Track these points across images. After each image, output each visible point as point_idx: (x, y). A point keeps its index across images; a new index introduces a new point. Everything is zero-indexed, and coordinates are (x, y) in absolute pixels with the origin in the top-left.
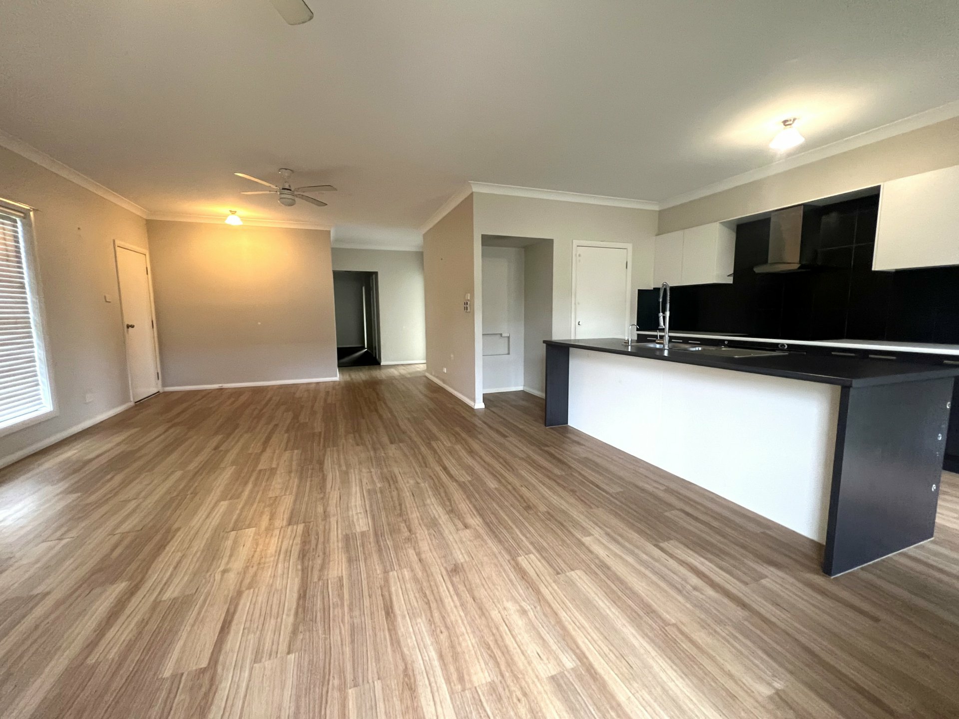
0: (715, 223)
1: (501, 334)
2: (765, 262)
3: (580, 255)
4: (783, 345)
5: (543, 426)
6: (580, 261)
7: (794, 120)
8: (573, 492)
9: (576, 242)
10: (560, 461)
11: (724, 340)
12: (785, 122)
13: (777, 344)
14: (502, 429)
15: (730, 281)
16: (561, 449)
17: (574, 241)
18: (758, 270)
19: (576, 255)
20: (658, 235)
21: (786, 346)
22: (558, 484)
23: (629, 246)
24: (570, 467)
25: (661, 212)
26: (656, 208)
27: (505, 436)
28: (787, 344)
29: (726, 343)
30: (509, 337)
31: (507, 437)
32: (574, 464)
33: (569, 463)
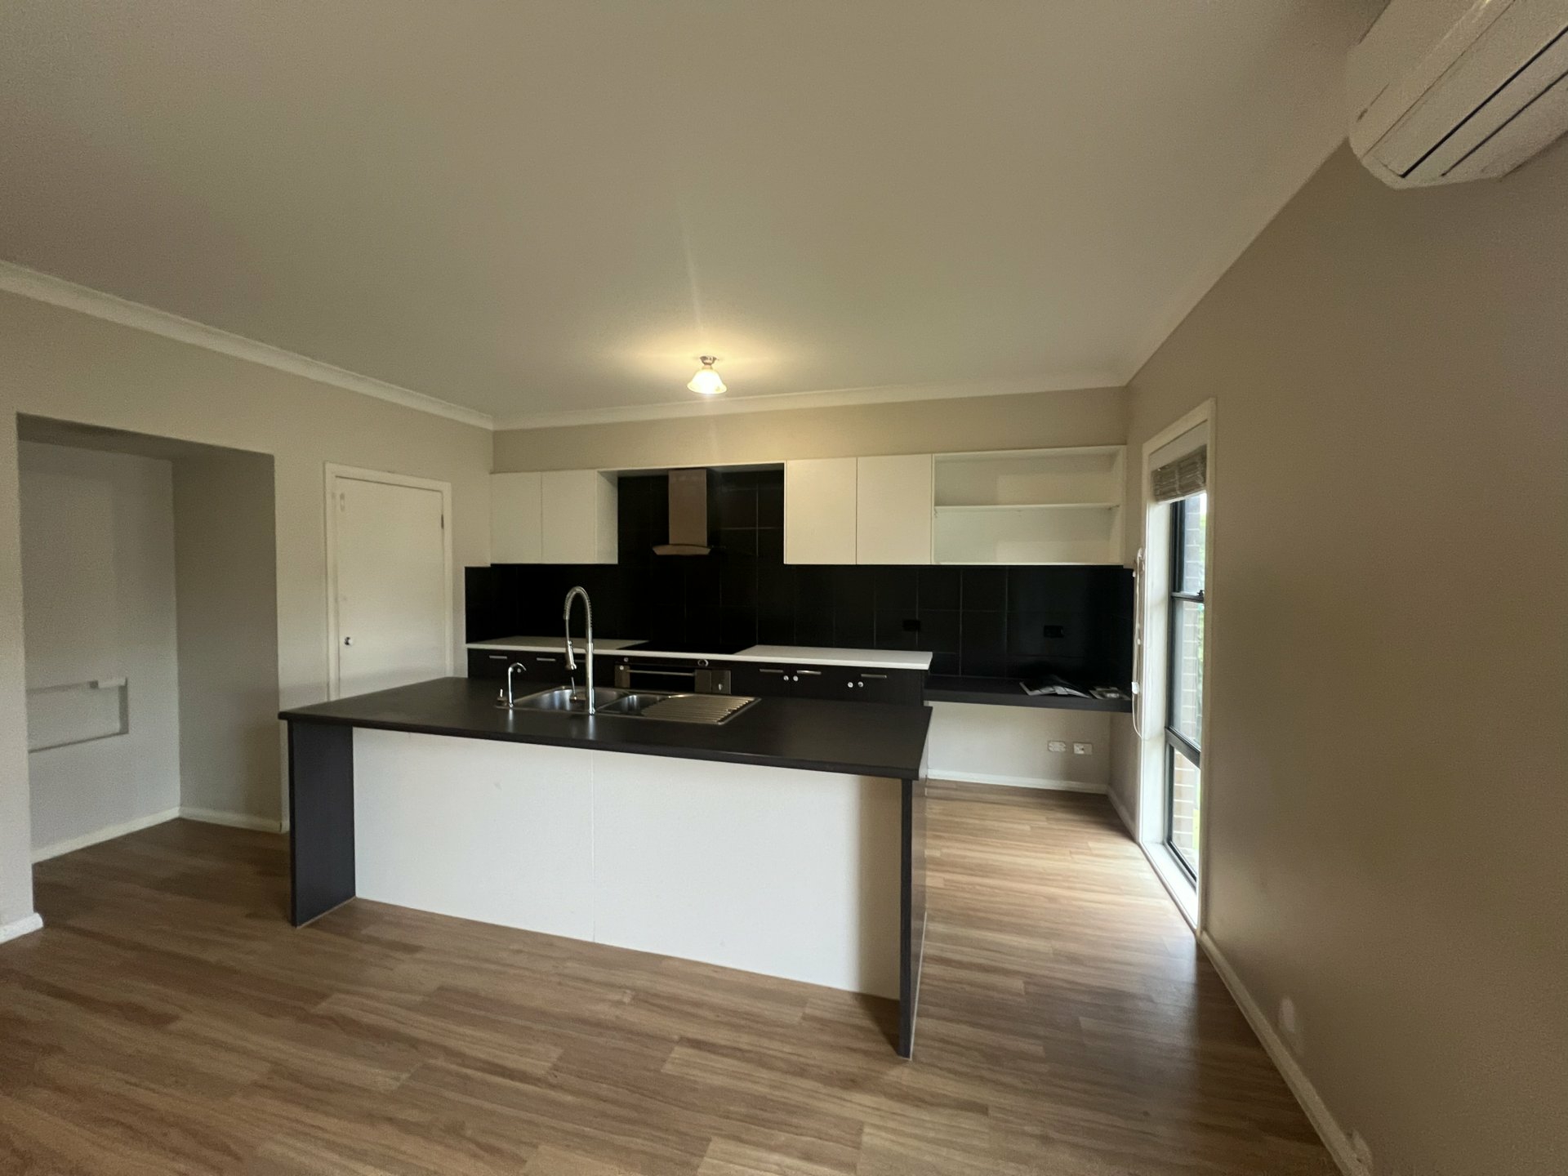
0: (591, 471)
1: (94, 685)
2: (665, 541)
3: (342, 497)
4: (703, 661)
5: (285, 927)
6: (343, 508)
7: (714, 359)
8: (455, 1130)
9: (331, 468)
10: (377, 1034)
11: (623, 657)
12: (704, 358)
13: (695, 661)
14: (144, 992)
15: (615, 561)
16: (372, 990)
17: (328, 465)
18: (660, 551)
19: (333, 496)
20: (492, 473)
21: (707, 663)
22: (405, 1127)
23: (446, 487)
24: (414, 1043)
25: (497, 435)
26: (490, 427)
27: (160, 1021)
28: (708, 660)
29: (626, 660)
30: (123, 690)
31: (169, 1019)
32: (423, 1027)
33: (402, 1029)
